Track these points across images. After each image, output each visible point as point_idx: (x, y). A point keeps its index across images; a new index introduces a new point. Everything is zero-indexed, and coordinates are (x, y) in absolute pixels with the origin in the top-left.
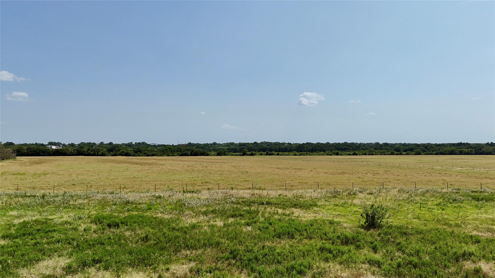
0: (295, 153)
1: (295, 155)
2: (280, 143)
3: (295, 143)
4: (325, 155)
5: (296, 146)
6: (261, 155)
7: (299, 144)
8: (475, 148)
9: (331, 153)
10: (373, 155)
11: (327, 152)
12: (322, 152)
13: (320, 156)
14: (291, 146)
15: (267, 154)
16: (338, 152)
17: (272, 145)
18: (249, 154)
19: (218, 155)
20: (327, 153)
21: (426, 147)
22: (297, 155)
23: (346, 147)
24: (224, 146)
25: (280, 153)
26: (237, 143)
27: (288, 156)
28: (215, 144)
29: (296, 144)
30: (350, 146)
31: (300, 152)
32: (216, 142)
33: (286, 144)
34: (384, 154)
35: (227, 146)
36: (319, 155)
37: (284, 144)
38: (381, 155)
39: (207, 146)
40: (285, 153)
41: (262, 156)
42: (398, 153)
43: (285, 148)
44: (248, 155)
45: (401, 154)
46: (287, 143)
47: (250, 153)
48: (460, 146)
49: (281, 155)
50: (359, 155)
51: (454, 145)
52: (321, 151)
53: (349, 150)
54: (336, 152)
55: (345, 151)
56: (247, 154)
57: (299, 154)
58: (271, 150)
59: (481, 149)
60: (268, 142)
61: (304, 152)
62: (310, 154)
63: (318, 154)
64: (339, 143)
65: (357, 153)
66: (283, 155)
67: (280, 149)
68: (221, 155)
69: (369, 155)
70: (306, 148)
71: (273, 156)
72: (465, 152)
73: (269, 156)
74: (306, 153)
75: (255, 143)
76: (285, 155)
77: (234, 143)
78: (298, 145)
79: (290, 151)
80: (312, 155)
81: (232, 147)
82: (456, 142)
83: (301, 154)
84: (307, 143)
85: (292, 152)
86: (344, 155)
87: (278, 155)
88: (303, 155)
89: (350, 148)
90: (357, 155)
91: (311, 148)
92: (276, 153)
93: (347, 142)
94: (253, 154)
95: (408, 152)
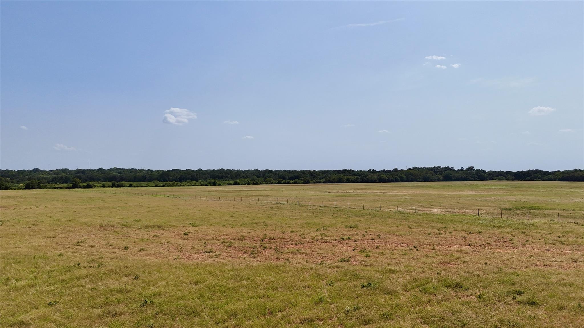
0: (157, 183)
1: (156, 186)
2: (136, 170)
3: (157, 170)
4: (198, 186)
5: (159, 173)
6: (104, 186)
7: (163, 170)
8: (359, 176)
9: (205, 183)
10: (258, 184)
11: (200, 181)
12: (194, 182)
13: (192, 187)
14: (152, 173)
15: (113, 186)
16: (215, 181)
17: (125, 172)
18: (84, 186)
19: (28, 187)
20: (201, 183)
21: (312, 175)
22: (160, 186)
23: (224, 174)
24: (50, 174)
25: (134, 184)
26: (73, 170)
27: (145, 188)
28: (36, 170)
29: (159, 171)
30: (228, 174)
31: (163, 181)
32: (39, 168)
33: (145, 170)
34: (270, 183)
35: (55, 174)
36: (190, 186)
37: (142, 171)
38: (266, 184)
39: (22, 173)
40: (143, 183)
41: (104, 189)
42: (285, 182)
43: (142, 177)
44: (81, 188)
45: (289, 183)
46: (147, 169)
47: (86, 185)
48: (345, 173)
49: (135, 187)
50: (242, 185)
51: (338, 172)
52: (192, 180)
53: (227, 178)
54: (213, 181)
55: (222, 179)
56: (80, 186)
57: (162, 185)
58: (123, 179)
59: (366, 177)
60: (120, 169)
61: (170, 181)
62: (178, 184)
63: (189, 184)
64: (214, 170)
65: (239, 183)
66: (139, 187)
67: (135, 177)
68: (32, 188)
69: (253, 184)
70: (172, 176)
71: (122, 188)
72: (352, 180)
73: (116, 188)
74: (172, 182)
75: (101, 169)
76: (141, 187)
77: (69, 169)
78: (161, 172)
79: (151, 180)
80: (181, 186)
81: (64, 175)
82: (341, 169)
83: (165, 184)
84: (173, 170)
85: (152, 182)
86: (223, 185)
87: (131, 186)
88: (168, 186)
89: (229, 176)
90: (240, 185)
91: (179, 176)
92: (128, 184)
93: (223, 169)
94: (90, 185)
95: (296, 180)
